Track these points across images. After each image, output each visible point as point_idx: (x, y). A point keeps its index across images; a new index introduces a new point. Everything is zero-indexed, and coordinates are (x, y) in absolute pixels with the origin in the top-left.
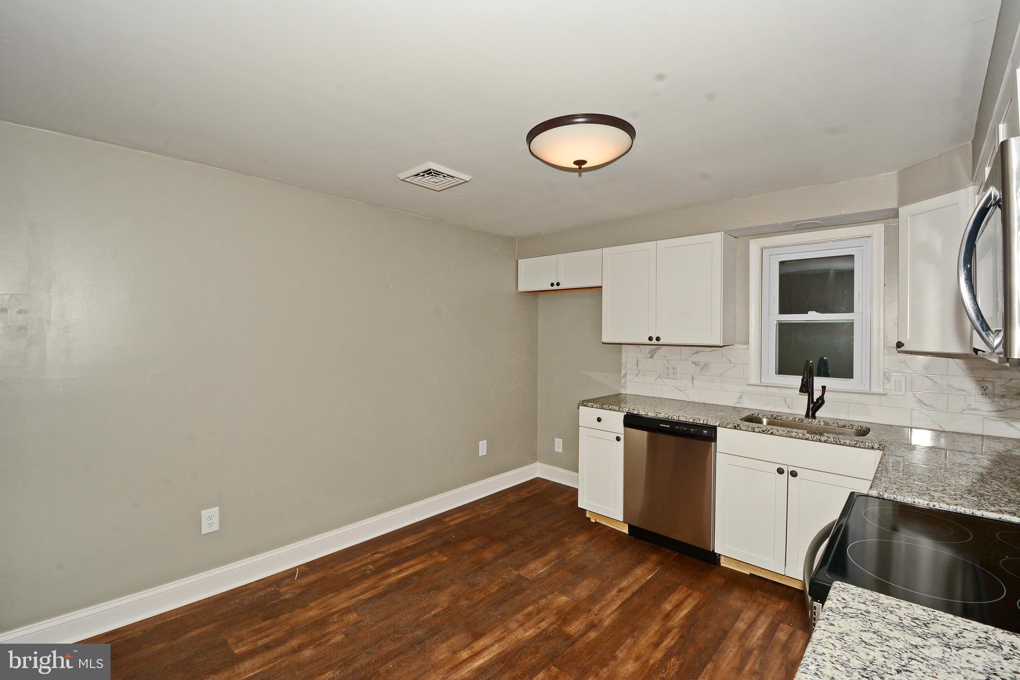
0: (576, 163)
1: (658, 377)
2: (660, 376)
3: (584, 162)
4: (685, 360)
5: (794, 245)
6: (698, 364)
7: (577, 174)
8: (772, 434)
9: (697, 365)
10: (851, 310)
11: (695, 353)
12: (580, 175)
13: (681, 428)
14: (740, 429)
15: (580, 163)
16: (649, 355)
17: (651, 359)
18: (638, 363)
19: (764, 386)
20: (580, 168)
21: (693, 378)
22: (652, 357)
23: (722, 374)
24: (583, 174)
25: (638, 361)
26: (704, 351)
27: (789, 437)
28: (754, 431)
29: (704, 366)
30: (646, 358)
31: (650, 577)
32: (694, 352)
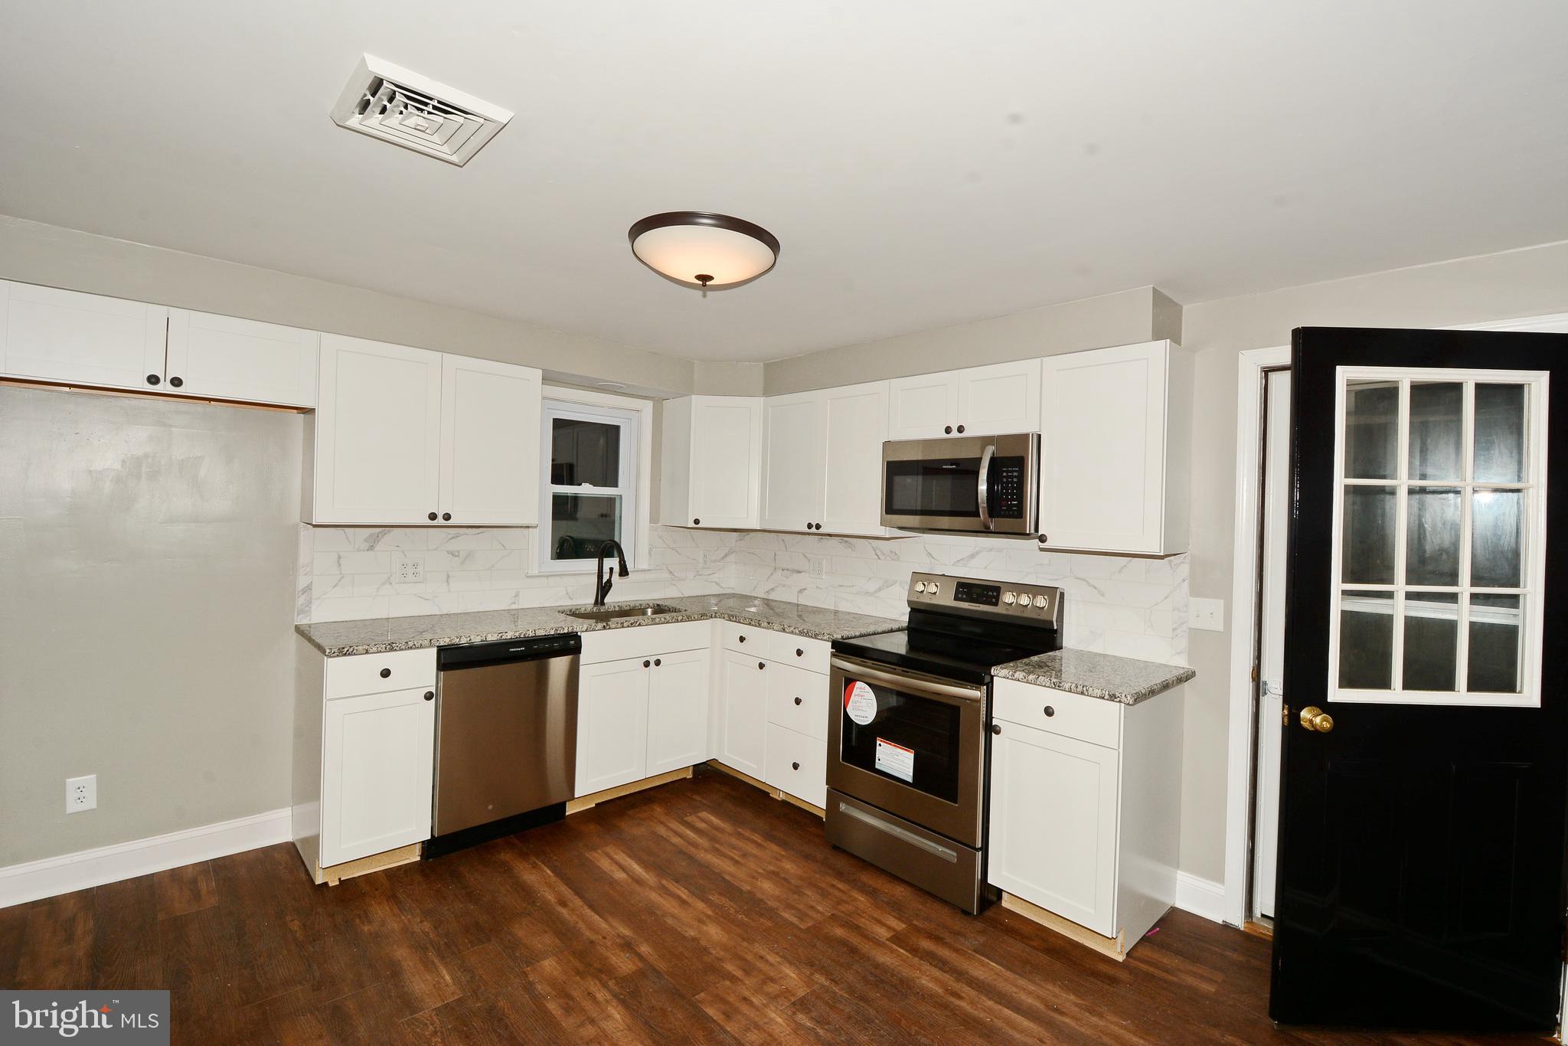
0: (699, 277)
1: (384, 584)
2: (388, 582)
3: (711, 278)
4: (436, 549)
5: (575, 403)
6: (457, 554)
7: (700, 293)
8: (639, 625)
9: (456, 556)
10: (616, 485)
11: (453, 538)
12: (704, 296)
13: (541, 646)
14: (609, 628)
15: (704, 278)
16: (366, 545)
17: (370, 552)
18: (341, 562)
19: (544, 576)
20: (704, 285)
21: (448, 576)
22: (371, 548)
23: (493, 566)
24: (709, 294)
25: (339, 557)
26: (466, 534)
27: (655, 624)
28: (623, 627)
29: (467, 557)
30: (358, 550)
31: (549, 872)
32: (452, 536)
